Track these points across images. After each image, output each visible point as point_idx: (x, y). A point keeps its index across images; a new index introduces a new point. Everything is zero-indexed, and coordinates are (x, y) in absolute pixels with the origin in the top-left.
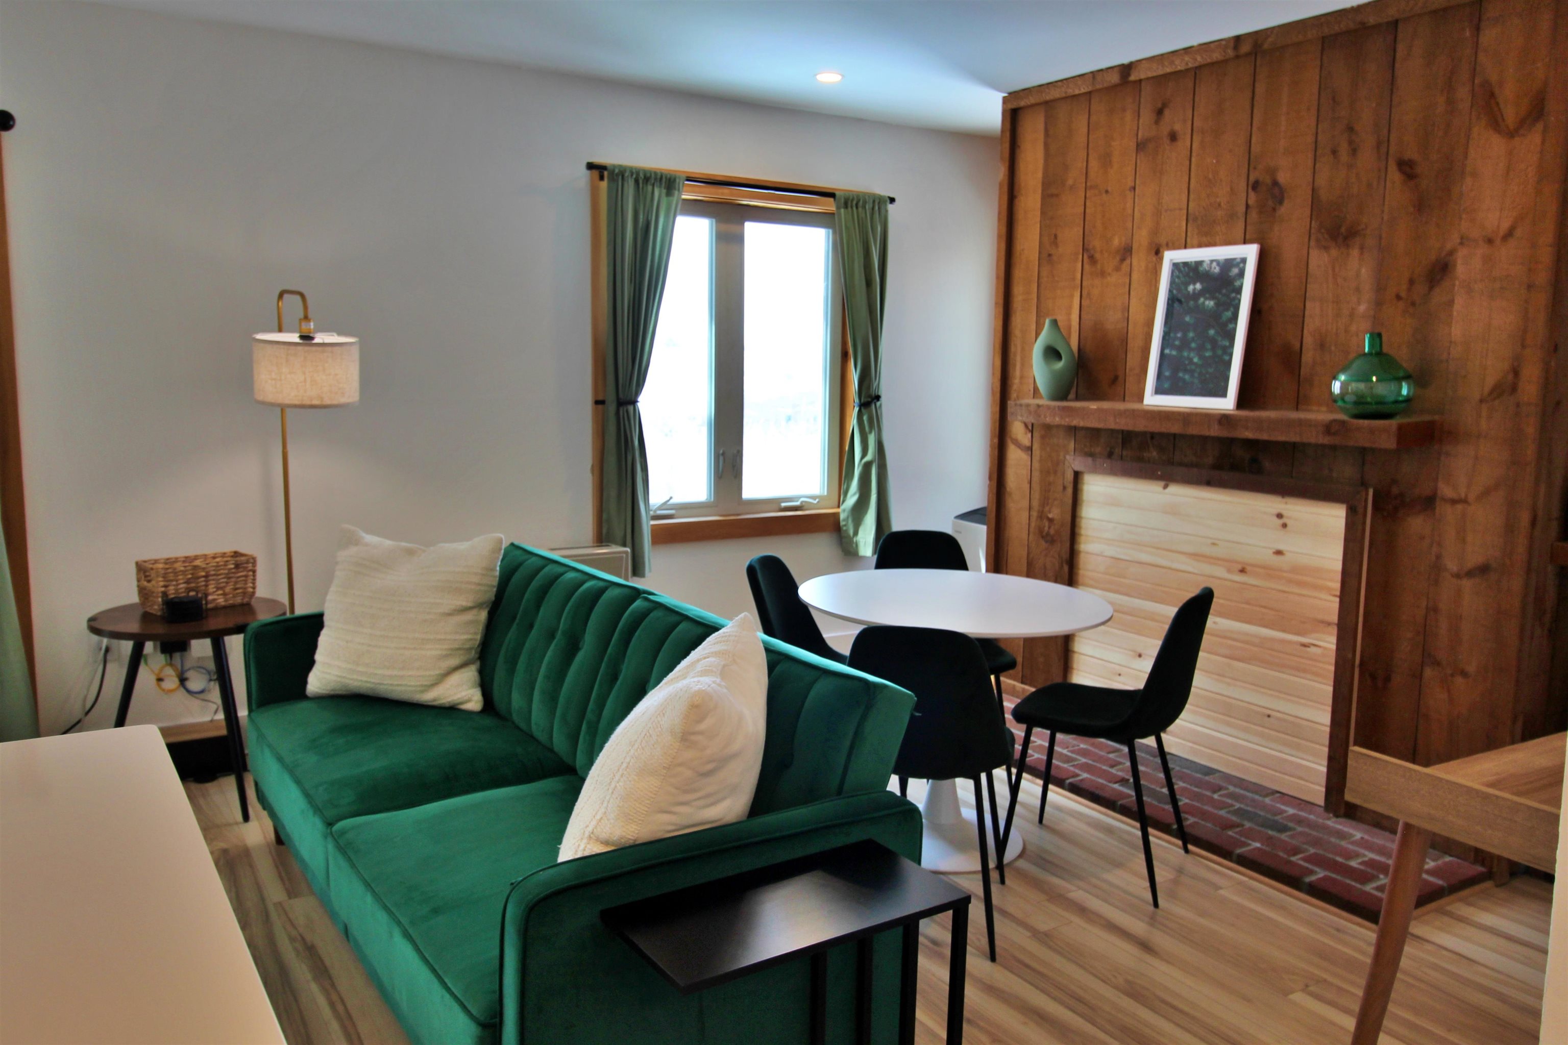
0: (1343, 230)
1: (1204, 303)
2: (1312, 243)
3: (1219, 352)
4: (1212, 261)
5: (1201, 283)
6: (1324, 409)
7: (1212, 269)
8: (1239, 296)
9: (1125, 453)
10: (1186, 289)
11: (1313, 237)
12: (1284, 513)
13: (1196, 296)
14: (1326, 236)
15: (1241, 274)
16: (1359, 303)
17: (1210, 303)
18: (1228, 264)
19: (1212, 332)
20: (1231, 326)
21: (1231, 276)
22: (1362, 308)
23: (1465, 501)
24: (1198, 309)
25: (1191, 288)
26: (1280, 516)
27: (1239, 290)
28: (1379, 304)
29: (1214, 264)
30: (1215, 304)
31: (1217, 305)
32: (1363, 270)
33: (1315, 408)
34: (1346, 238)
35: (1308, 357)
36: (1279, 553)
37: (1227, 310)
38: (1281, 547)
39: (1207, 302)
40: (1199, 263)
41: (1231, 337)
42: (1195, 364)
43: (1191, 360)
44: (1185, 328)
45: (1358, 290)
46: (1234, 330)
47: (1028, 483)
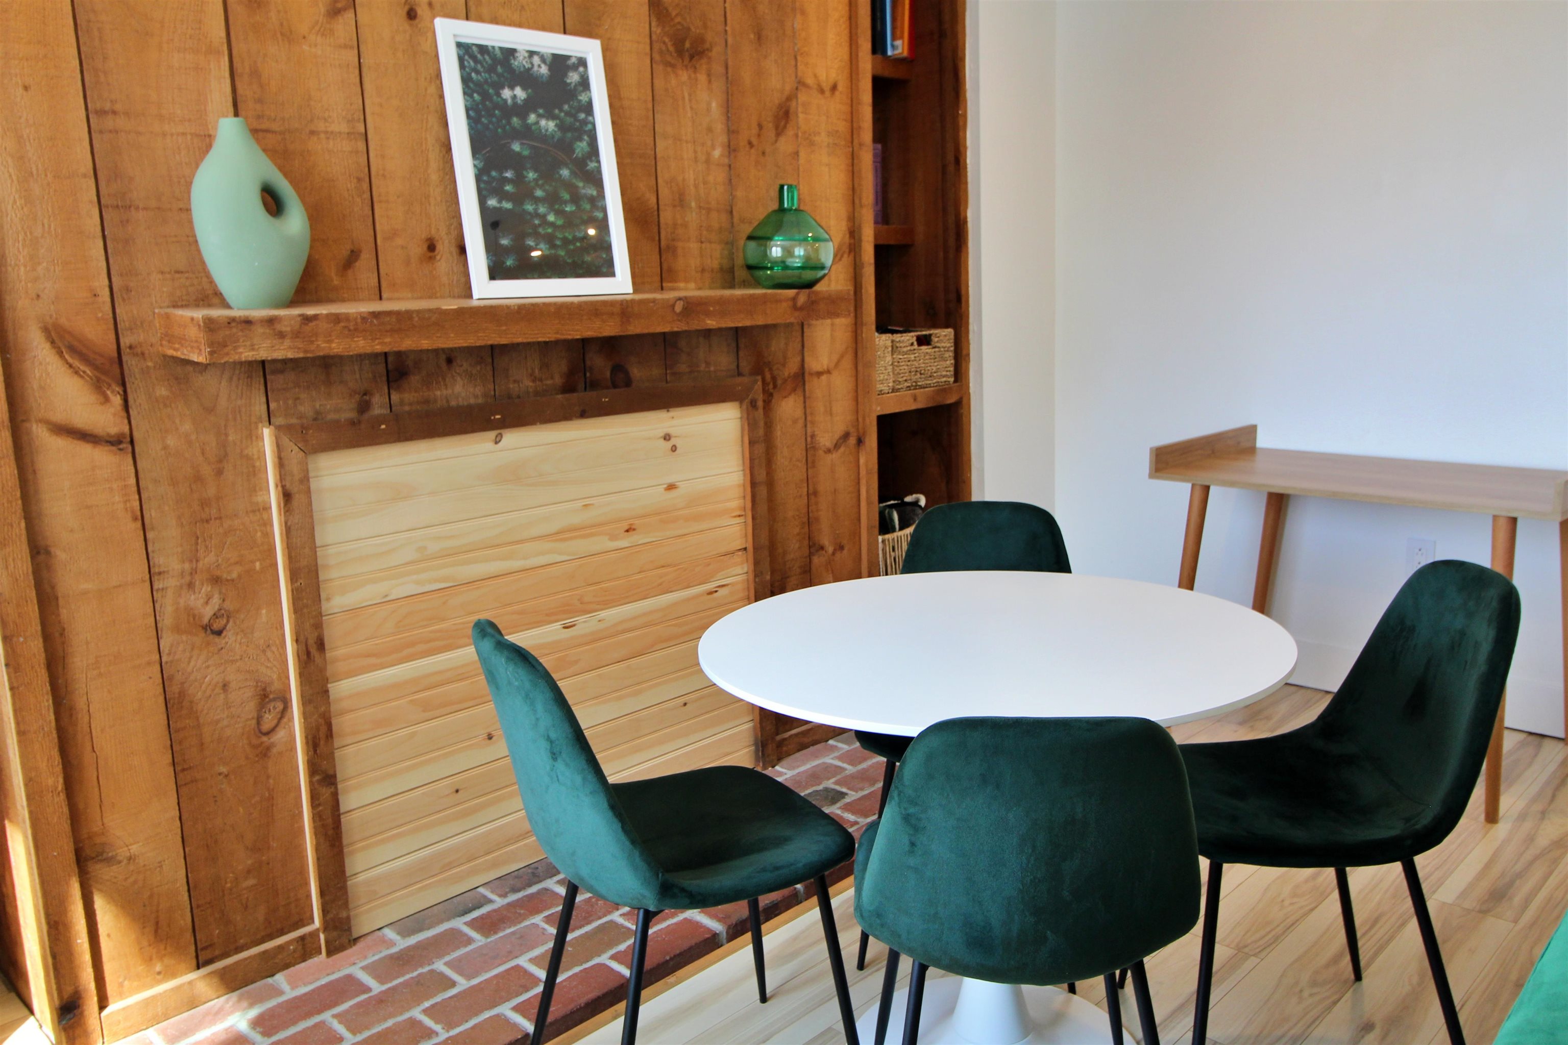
0: (687, 45)
1: (537, 123)
2: (657, 57)
3: (588, 207)
4: (532, 54)
5: (524, 88)
6: (692, 285)
7: (536, 68)
8: (590, 118)
9: (395, 397)
10: (499, 95)
11: (656, 46)
12: (672, 431)
13: (521, 110)
14: (671, 49)
15: (585, 84)
16: (713, 147)
17: (548, 125)
18: (559, 63)
19: (565, 173)
20: (592, 165)
21: (570, 84)
22: (717, 153)
23: (828, 372)
24: (527, 133)
25: (506, 93)
26: (667, 437)
27: (588, 108)
28: (731, 149)
29: (536, 60)
30: (556, 125)
31: (561, 127)
32: (714, 105)
33: (682, 285)
34: (692, 57)
35: (667, 216)
36: (671, 487)
37: (581, 140)
38: (671, 479)
39: (543, 123)
40: (510, 53)
41: (596, 180)
42: (552, 224)
43: (543, 217)
44: (518, 163)
45: (710, 130)
46: (599, 170)
47: (135, 519)
